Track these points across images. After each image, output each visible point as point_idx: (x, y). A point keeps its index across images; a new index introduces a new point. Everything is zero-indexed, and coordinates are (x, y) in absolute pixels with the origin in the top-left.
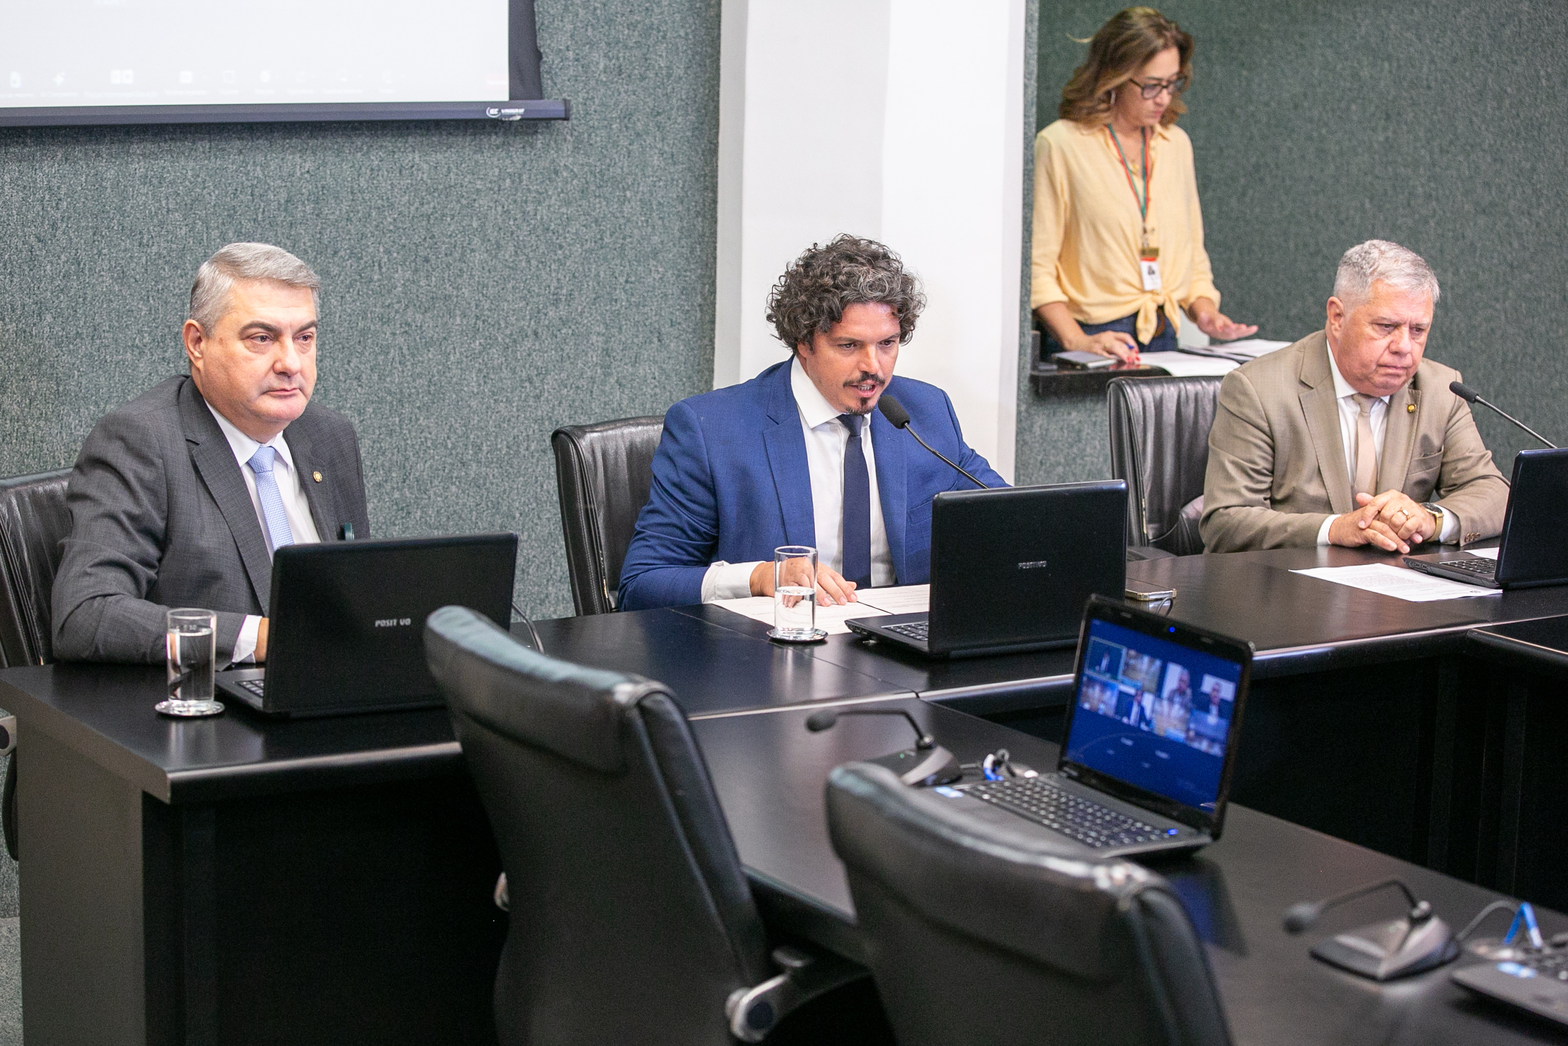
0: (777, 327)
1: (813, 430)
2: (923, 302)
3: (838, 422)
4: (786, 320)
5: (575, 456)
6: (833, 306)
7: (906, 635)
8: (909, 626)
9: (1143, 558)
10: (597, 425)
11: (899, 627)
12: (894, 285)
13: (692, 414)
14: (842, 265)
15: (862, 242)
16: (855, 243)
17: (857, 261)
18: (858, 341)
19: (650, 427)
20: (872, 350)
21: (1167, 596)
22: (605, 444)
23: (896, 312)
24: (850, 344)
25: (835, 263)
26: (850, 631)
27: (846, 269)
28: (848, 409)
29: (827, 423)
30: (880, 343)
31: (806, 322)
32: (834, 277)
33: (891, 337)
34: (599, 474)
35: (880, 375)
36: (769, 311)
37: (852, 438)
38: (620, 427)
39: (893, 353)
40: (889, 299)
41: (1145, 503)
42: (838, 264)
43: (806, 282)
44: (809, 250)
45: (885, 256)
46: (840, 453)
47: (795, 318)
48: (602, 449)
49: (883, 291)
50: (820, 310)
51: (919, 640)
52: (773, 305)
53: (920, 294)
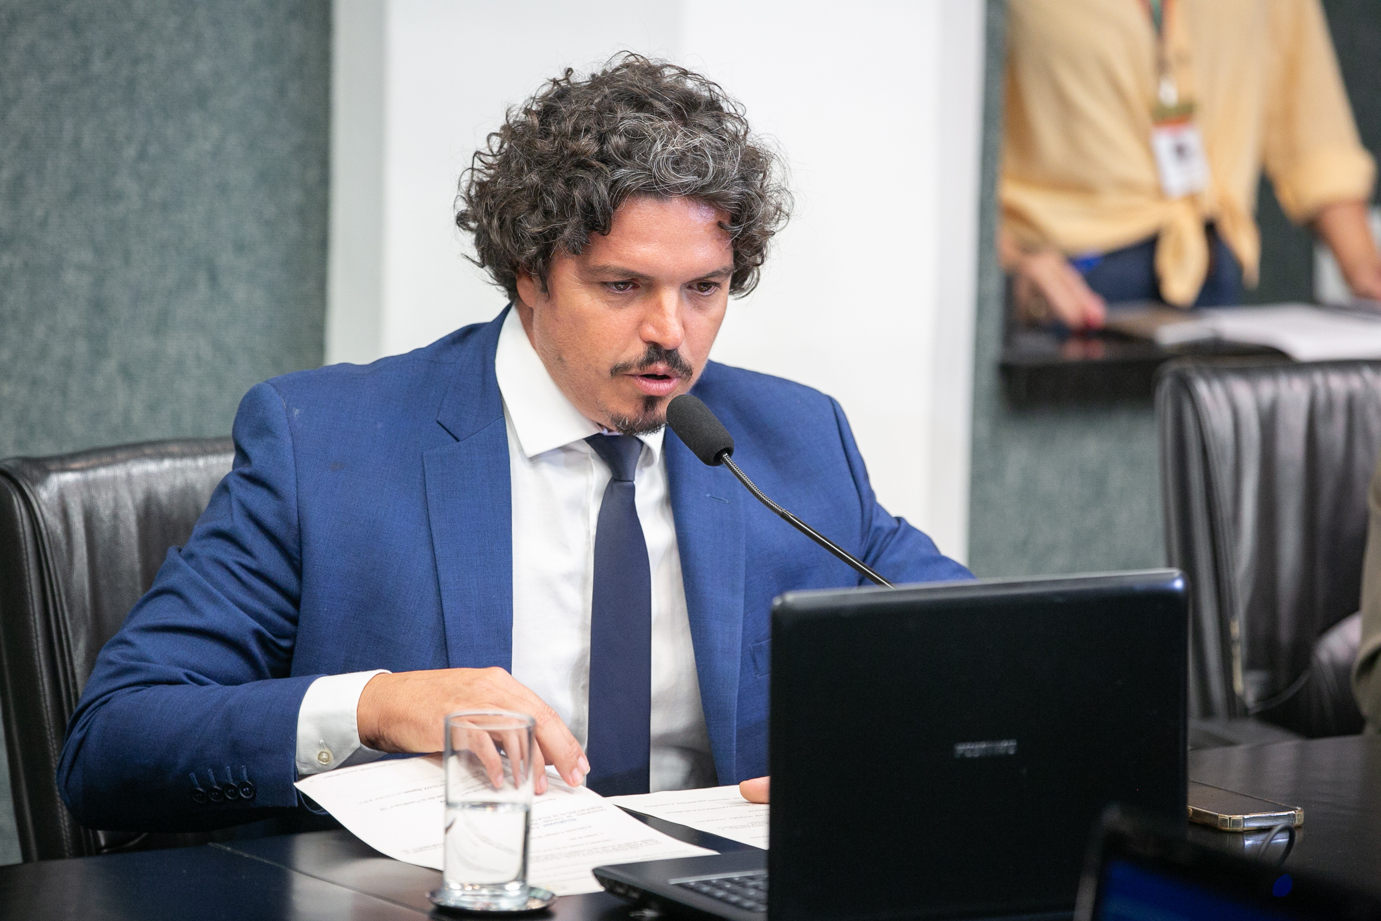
0: (478, 243)
1: (534, 460)
2: (785, 208)
3: (588, 449)
4: (495, 223)
5: (26, 522)
6: (595, 199)
7: (721, 899)
8: (729, 880)
9: (1230, 743)
10: (74, 456)
11: (707, 883)
12: (726, 164)
13: (277, 404)
14: (619, 115)
15: (667, 72)
16: (652, 72)
17: (650, 108)
18: (642, 276)
19: (188, 463)
20: (670, 298)
21: (1281, 824)
22: (92, 497)
23: (726, 222)
24: (625, 284)
25: (606, 110)
26: (601, 889)
27: (628, 124)
28: (617, 420)
29: (564, 449)
30: (689, 286)
31: (536, 230)
32: (602, 139)
33: (713, 274)
34: (76, 560)
35: (685, 354)
36: (463, 206)
37: (616, 485)
38: (125, 461)
39: (714, 310)
40: (713, 191)
41: (1237, 629)
42: (611, 110)
43: (544, 146)
44: (555, 82)
45: (713, 106)
46: (585, 514)
47: (514, 221)
48: (84, 506)
49: (701, 174)
50: (566, 204)
51: (750, 909)
52: (473, 192)
53: (780, 190)
